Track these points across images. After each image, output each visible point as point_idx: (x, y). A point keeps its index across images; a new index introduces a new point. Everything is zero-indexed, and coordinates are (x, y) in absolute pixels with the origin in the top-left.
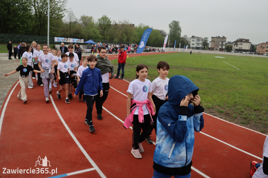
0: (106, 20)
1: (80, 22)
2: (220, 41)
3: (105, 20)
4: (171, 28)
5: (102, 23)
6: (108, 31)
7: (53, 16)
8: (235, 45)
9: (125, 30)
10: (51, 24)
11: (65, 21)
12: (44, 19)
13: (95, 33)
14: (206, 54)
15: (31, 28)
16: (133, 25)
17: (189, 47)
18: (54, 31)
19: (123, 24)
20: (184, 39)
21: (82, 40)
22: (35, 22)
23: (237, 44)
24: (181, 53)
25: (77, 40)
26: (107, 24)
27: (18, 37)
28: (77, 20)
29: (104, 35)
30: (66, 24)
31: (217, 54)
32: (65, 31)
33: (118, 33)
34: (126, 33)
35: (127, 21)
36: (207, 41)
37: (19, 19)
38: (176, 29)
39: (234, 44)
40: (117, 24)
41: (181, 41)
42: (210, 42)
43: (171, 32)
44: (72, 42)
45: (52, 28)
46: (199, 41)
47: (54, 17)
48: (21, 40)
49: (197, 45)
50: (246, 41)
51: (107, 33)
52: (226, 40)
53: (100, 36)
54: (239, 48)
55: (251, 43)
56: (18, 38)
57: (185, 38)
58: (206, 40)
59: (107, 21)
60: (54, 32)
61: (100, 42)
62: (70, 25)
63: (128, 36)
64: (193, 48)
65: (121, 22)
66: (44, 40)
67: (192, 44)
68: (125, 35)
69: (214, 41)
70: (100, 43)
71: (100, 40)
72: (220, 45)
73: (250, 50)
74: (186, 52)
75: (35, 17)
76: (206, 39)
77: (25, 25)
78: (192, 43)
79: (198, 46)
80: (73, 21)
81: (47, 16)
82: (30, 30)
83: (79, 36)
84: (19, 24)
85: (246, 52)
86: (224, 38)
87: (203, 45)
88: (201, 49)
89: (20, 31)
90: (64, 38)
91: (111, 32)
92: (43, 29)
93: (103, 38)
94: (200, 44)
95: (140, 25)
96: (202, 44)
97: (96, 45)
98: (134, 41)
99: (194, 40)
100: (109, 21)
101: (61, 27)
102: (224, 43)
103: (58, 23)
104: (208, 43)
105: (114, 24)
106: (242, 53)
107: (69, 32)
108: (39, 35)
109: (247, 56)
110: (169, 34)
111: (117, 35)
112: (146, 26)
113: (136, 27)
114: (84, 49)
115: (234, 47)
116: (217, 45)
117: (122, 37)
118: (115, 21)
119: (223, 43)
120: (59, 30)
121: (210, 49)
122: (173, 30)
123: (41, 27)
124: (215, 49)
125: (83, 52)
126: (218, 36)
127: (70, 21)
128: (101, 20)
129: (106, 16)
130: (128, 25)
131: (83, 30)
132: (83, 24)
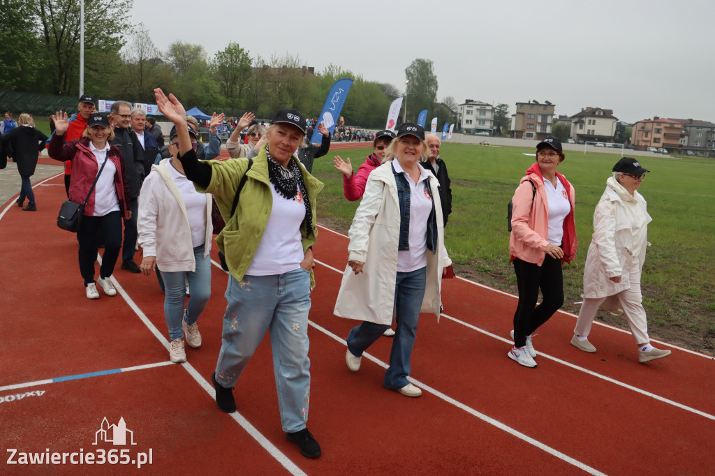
0: (237, 57)
1: (167, 59)
2: (539, 114)
3: (235, 57)
4: (410, 78)
5: (227, 62)
6: (242, 85)
7: (95, 43)
8: (576, 123)
9: (288, 82)
10: (88, 64)
11: (127, 58)
12: (71, 51)
13: (207, 89)
14: (503, 146)
15: (33, 76)
16: (312, 69)
17: (458, 130)
18: (97, 82)
19: (284, 67)
20: (446, 109)
22: (44, 57)
23: (583, 122)
26: (241, 65)
28: (160, 54)
29: (231, 96)
30: (130, 66)
31: (532, 146)
32: (127, 83)
33: (269, 91)
34: (290, 90)
35: (294, 59)
36: (507, 113)
38: (424, 80)
39: (574, 121)
40: (268, 66)
41: (438, 112)
42: (513, 115)
43: (410, 87)
45: (90, 76)
46: (484, 114)
47: (97, 47)
48: (5, 106)
49: (480, 123)
50: (604, 113)
51: (240, 90)
52: (553, 110)
53: (222, 99)
54: (586, 133)
55: (618, 120)
57: (449, 106)
58: (503, 111)
59: (241, 57)
60: (96, 87)
62: (139, 67)
63: (297, 100)
64: (468, 132)
65: (278, 62)
66: (69, 108)
67: (467, 121)
68: (288, 95)
69: (523, 114)
71: (221, 109)
72: (539, 123)
73: (614, 137)
74: (449, 143)
75: (44, 43)
76: (503, 109)
77: (15, 65)
78: (466, 117)
79: (482, 127)
80: (149, 58)
81: (79, 44)
82: (32, 79)
85: (606, 142)
86: (549, 105)
87: (494, 125)
88: (490, 135)
89: (3, 81)
91: (251, 87)
92: (66, 78)
93: (228, 105)
94: (488, 120)
95: (330, 69)
96: (491, 121)
98: (312, 112)
100: (246, 59)
101: (116, 73)
102: (549, 120)
103: (109, 63)
104: (507, 119)
105: (260, 66)
106: (594, 144)
107: (137, 88)
108: (56, 93)
109: (607, 152)
110: (406, 95)
111: (267, 95)
112: (345, 72)
113: (319, 74)
115: (575, 129)
116: (530, 124)
117: (281, 100)
118: (262, 58)
119: (547, 120)
120: (110, 82)
121: (512, 134)
122: (417, 84)
123: (61, 73)
124: (525, 134)
126: (534, 101)
127: (141, 58)
128: (225, 57)
129: (238, 46)
130: (296, 69)
131: (175, 82)
132: (177, 66)
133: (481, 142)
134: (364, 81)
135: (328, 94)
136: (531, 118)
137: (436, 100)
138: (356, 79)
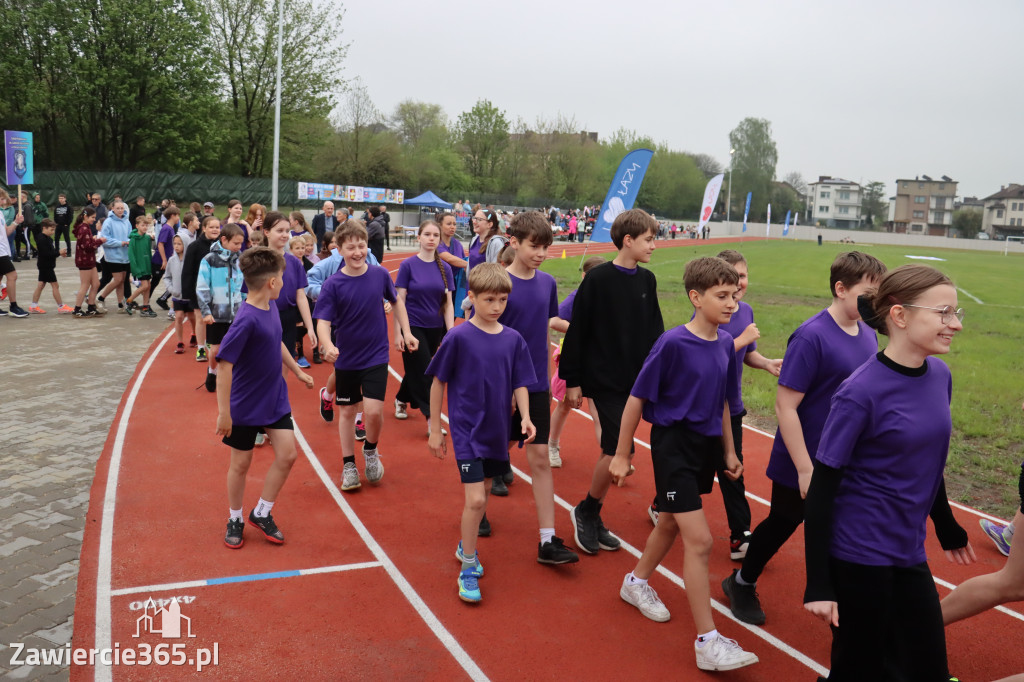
0: (489, 120)
1: (393, 124)
2: (933, 196)
3: (486, 120)
4: (737, 146)
5: (474, 128)
6: (496, 158)
7: (296, 106)
8: (991, 208)
9: (560, 153)
10: (286, 135)
11: (338, 125)
12: (264, 118)
13: (447, 166)
14: (874, 245)
15: (215, 151)
16: (594, 136)
17: (806, 219)
18: (298, 159)
19: (555, 132)
20: (789, 190)
21: (397, 191)
22: (230, 128)
23: (1002, 208)
24: (772, 241)
25: (379, 195)
26: (494, 131)
27: (171, 181)
28: (383, 118)
29: (480, 175)
30: (342, 135)
31: (920, 244)
32: (337, 159)
33: (533, 167)
35: (569, 122)
36: (882, 195)
37: (175, 119)
38: (758, 149)
39: (988, 205)
40: (532, 132)
41: (778, 195)
42: (892, 199)
43: (737, 160)
44: (362, 200)
45: (288, 150)
46: (847, 197)
47: (299, 110)
48: (179, 193)
49: (840, 211)
51: (493, 167)
52: (955, 190)
53: (467, 178)
54: (1008, 223)
56: (169, 186)
57: (794, 185)
58: (876, 193)
59: (494, 120)
60: (297, 165)
61: (467, 201)
62: (354, 137)
63: (572, 179)
64: (823, 223)
65: (546, 126)
66: (260, 194)
67: (821, 208)
68: (560, 173)
69: (908, 196)
70: (463, 202)
71: (467, 193)
72: (932, 210)
74: (793, 240)
75: (232, 109)
76: (876, 189)
77: (195, 139)
78: (819, 202)
79: (843, 216)
80: (368, 123)
81: (274, 109)
82: (214, 156)
83: (387, 178)
84: (174, 138)
86: (947, 180)
87: (863, 213)
88: (857, 229)
89: (180, 160)
90: (331, 187)
91: (508, 161)
92: (257, 154)
93: (475, 187)
94: (853, 206)
95: (620, 135)
96: (858, 207)
97: (448, 211)
98: (593, 196)
99: (829, 193)
100: (500, 122)
101: (323, 145)
102: (948, 205)
103: (314, 133)
104: (882, 204)
105: (521, 131)
106: (1021, 241)
107: (351, 164)
108: (244, 174)
110: (730, 170)
111: (530, 173)
112: (642, 139)
113: (604, 142)
114: (405, 227)
115: (989, 217)
116: (915, 211)
117: (550, 180)
118: (522, 123)
119: (944, 204)
120: (313, 159)
121: (890, 226)
122: (747, 155)
123: (252, 147)
124: (910, 226)
125: (401, 238)
126: (925, 177)
127: (356, 124)
128: (472, 120)
129: (490, 103)
130: (571, 135)
131: (403, 155)
132: (405, 134)
133: (842, 238)
134: (669, 151)
135: (616, 171)
136: (919, 203)
137: (775, 177)
138: (658, 149)
